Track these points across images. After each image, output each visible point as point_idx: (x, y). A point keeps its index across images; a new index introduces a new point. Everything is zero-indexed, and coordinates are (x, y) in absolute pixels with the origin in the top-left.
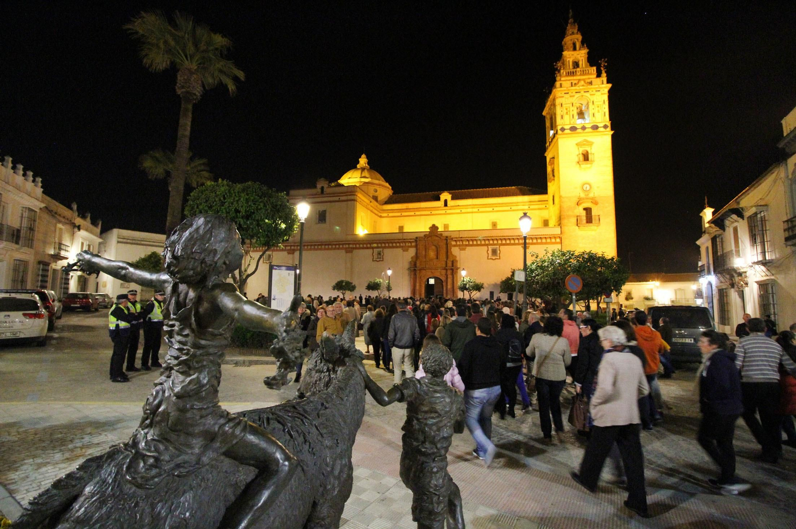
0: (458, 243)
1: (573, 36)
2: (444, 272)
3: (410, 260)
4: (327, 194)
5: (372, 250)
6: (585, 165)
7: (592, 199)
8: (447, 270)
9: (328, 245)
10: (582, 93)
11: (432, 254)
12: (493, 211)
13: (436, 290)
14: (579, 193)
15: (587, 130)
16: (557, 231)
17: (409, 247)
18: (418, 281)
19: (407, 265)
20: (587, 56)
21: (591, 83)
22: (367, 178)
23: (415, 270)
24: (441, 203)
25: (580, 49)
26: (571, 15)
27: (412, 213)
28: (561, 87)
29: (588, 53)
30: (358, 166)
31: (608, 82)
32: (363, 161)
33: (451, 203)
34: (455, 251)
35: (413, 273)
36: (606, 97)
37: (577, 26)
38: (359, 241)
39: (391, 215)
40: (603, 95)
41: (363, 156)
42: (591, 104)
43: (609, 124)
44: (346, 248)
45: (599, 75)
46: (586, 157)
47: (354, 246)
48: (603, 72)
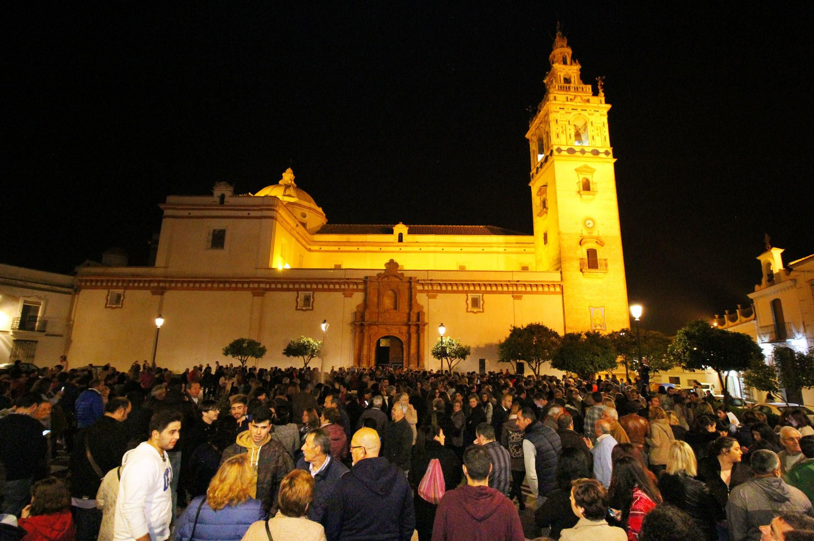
0: (426, 288)
1: (562, 50)
2: (404, 329)
3: (356, 310)
4: (230, 206)
5: (295, 293)
6: (586, 196)
7: (597, 238)
8: (409, 326)
9: (225, 282)
10: (579, 109)
11: (388, 302)
12: (461, 252)
13: (392, 355)
14: (580, 230)
15: (587, 155)
16: (556, 277)
17: (354, 290)
18: (366, 341)
19: (349, 318)
20: (579, 73)
21: (588, 101)
22: (294, 197)
23: (362, 325)
24: (394, 238)
25: (571, 64)
26: (558, 27)
27: (355, 248)
28: (555, 99)
29: (581, 70)
30: (281, 182)
31: (607, 102)
32: (288, 176)
33: (407, 238)
34: (421, 299)
35: (358, 330)
36: (605, 119)
37: (566, 40)
38: (276, 278)
39: (324, 248)
40: (602, 117)
41: (289, 170)
42: (589, 125)
43: (610, 150)
44: (254, 289)
45: (595, 93)
46: (587, 186)
47: (268, 286)
48: (601, 91)
